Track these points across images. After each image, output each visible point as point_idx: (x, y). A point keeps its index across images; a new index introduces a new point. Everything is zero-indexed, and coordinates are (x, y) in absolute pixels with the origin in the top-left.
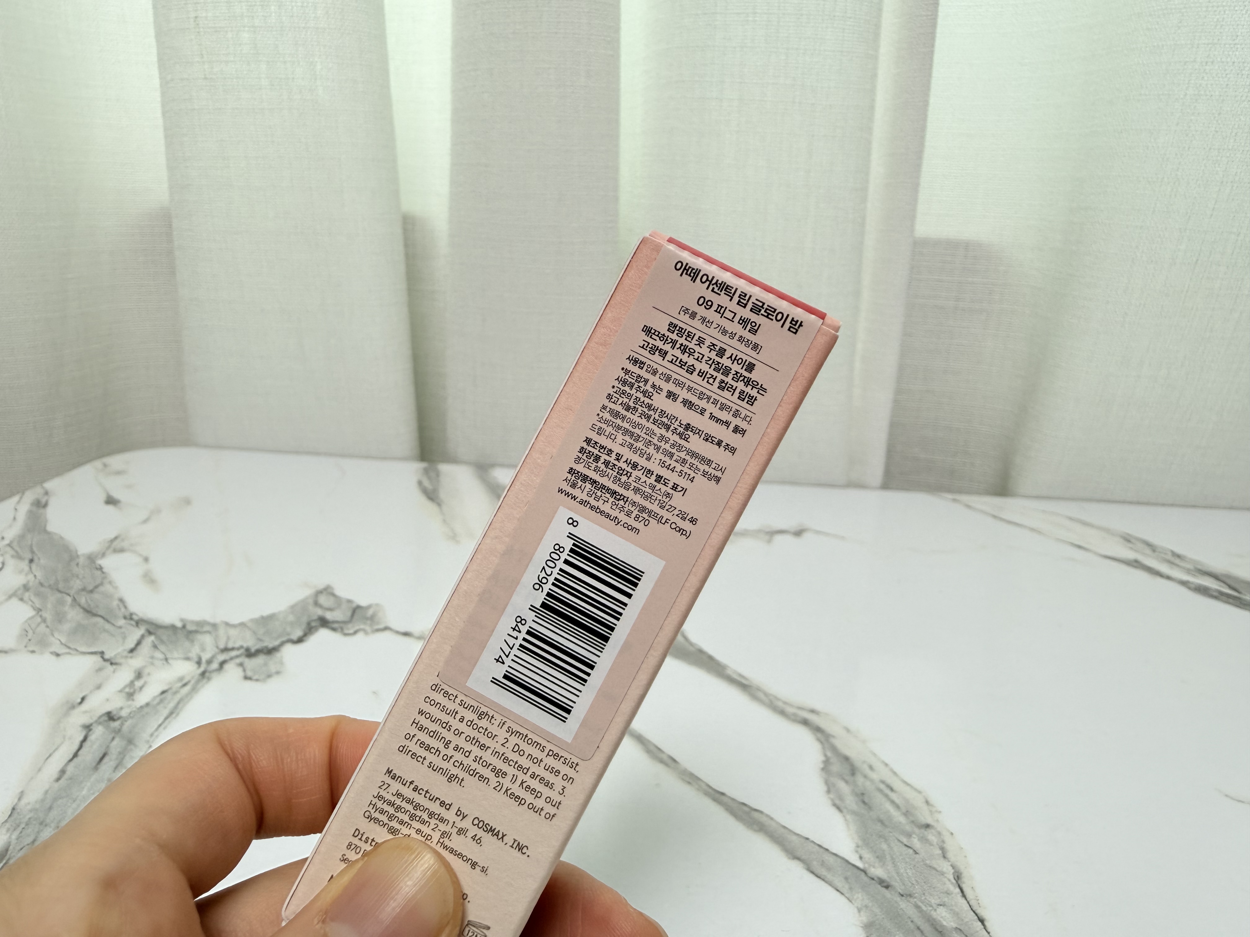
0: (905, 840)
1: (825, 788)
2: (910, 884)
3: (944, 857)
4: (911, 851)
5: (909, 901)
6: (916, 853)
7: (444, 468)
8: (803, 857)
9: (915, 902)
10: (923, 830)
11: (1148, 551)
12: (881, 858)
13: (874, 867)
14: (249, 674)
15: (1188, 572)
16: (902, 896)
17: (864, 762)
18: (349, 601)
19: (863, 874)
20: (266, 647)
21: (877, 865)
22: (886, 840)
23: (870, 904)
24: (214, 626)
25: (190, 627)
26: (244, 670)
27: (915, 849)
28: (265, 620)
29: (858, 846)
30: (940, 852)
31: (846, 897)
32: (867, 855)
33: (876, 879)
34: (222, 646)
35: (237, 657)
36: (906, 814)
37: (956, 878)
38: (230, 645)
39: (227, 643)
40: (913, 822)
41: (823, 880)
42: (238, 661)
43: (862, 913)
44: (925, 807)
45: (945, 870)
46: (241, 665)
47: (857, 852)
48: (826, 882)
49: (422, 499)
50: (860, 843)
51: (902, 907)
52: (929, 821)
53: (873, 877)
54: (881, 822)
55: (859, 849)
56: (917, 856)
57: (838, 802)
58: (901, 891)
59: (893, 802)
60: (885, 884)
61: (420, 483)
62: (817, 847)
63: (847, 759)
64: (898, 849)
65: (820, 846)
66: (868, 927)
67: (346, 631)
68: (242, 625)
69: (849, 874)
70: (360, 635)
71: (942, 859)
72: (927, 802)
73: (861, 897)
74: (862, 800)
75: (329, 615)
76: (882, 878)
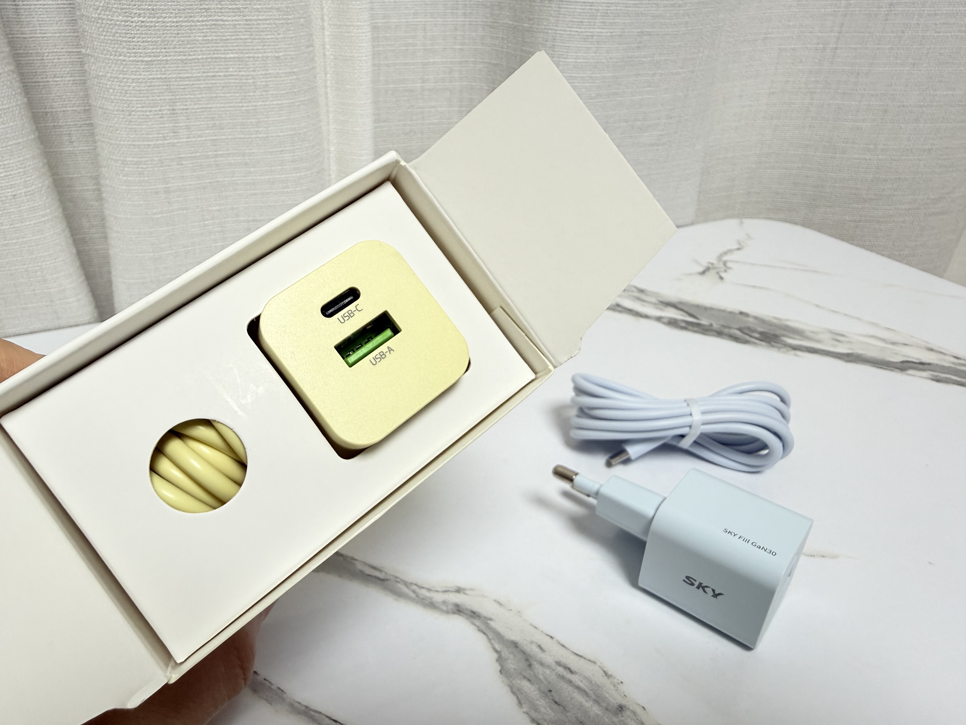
1: (515, 699)
15: (656, 306)
17: (532, 642)
40: (607, 709)
44: (607, 682)
59: (579, 688)
63: (515, 645)
72: (606, 673)
74: (552, 700)
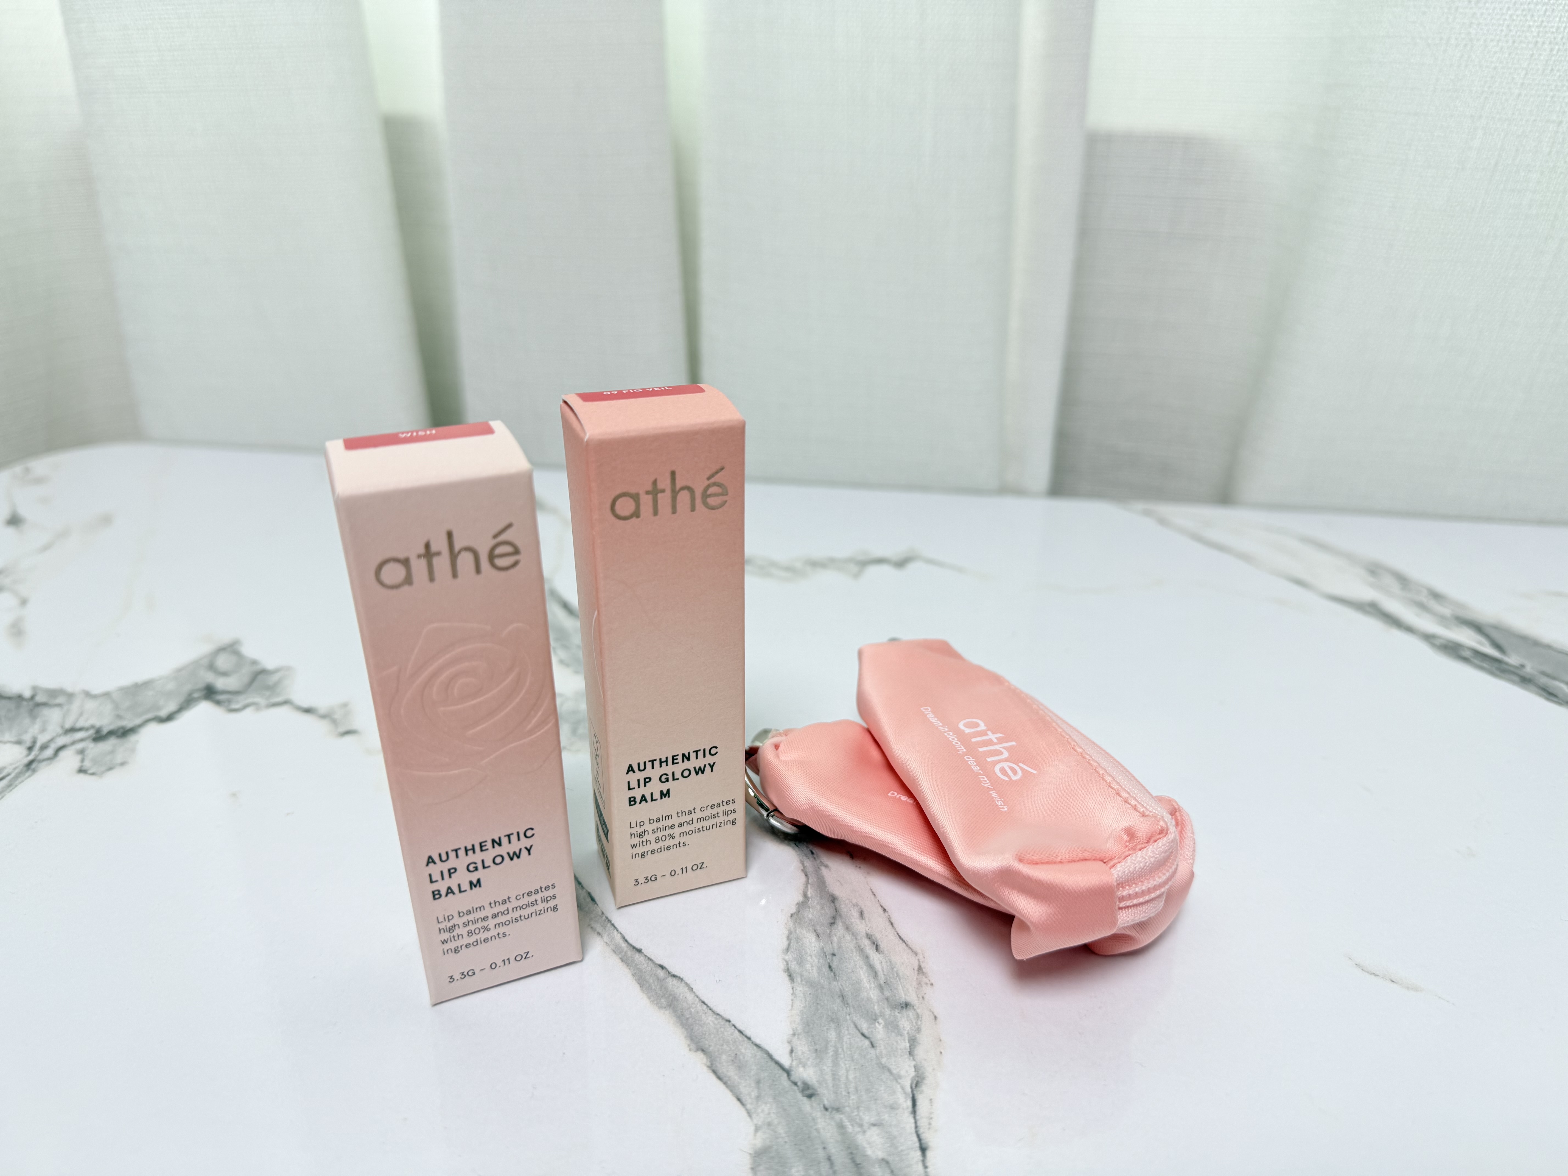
0: (864, 1026)
1: (785, 943)
2: (844, 1093)
3: (911, 1053)
4: (867, 1042)
5: (832, 1118)
6: (873, 1045)
8: (710, 1048)
9: (841, 1120)
10: (897, 1012)
11: (1395, 587)
12: (819, 1053)
13: (804, 1067)
14: (87, 764)
15: (1442, 620)
16: (826, 1109)
17: (855, 906)
18: (254, 662)
19: (785, 1075)
20: (123, 728)
21: (810, 1063)
22: (839, 1026)
23: (776, 1122)
24: (70, 696)
25: (39, 699)
26: (83, 760)
27: (873, 1040)
28: (137, 689)
29: (794, 1035)
30: (908, 1045)
31: (747, 1110)
32: (803, 1047)
33: (799, 1083)
34: (68, 725)
35: (82, 740)
36: (883, 986)
37: (914, 1086)
38: (78, 725)
39: (77, 720)
40: (887, 999)
41: (725, 1083)
42: (80, 746)
43: (759, 1134)
45: (903, 1073)
46: (82, 752)
47: (789, 1042)
48: (728, 1086)
50: (800, 1029)
51: (819, 1126)
53: (796, 1081)
54: (843, 997)
55: (794, 1038)
56: (872, 1051)
57: (793, 966)
58: (826, 1102)
59: (871, 967)
60: (809, 1092)
62: (737, 1033)
64: (849, 1038)
65: (740, 1032)
66: (759, 1156)
67: (234, 706)
68: (107, 695)
69: (766, 1074)
70: (249, 711)
71: (907, 1056)
72: (920, 969)
73: (767, 1110)
74: (829, 963)
75: (221, 683)
76: (810, 1083)
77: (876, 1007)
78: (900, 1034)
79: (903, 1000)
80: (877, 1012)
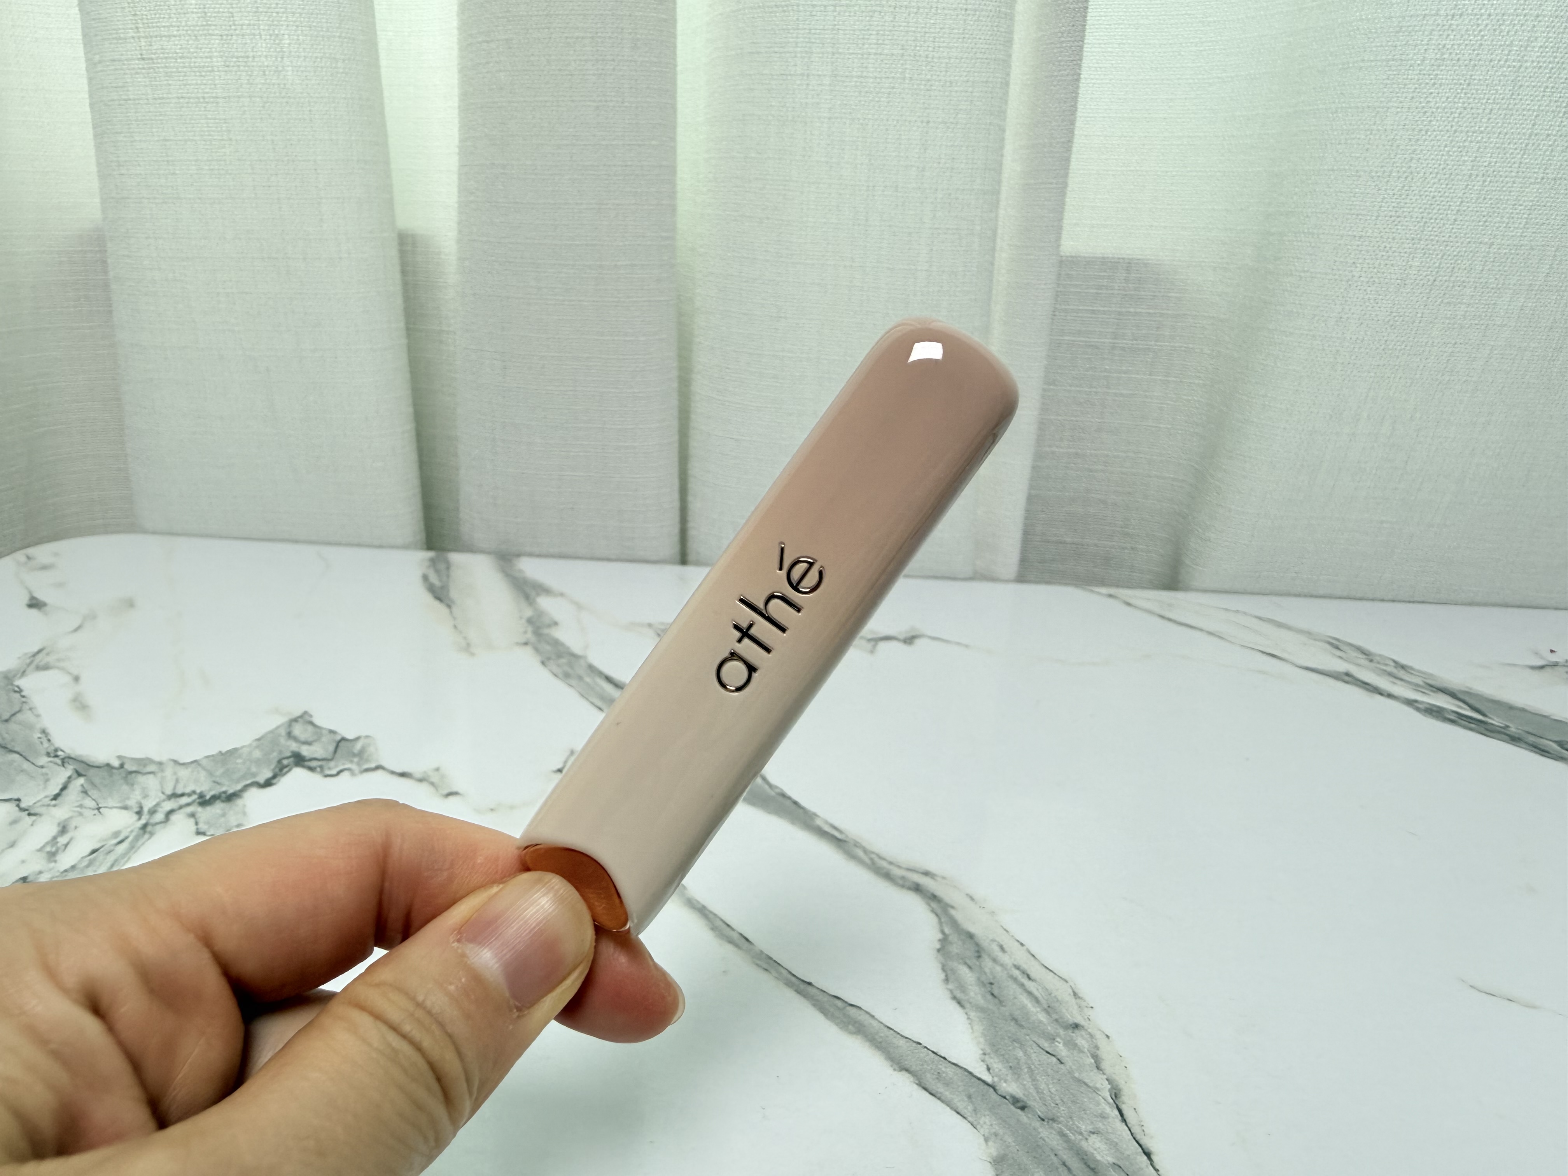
0: (1046, 1045)
1: (943, 975)
2: (1053, 1105)
3: (1098, 1068)
4: (1054, 1059)
5: (1051, 1127)
6: (1061, 1062)
7: (455, 557)
8: (913, 1068)
9: (1060, 1128)
10: (1070, 1032)
11: (1363, 661)
12: (1015, 1069)
13: (1005, 1082)
14: (202, 827)
15: (1416, 687)
16: (1043, 1120)
17: (994, 941)
18: (332, 732)
19: (992, 1090)
20: (225, 792)
21: (1009, 1078)
22: (1022, 1046)
23: (1001, 1131)
24: (160, 764)
25: (129, 767)
26: (197, 824)
27: (1059, 1057)
28: (225, 757)
29: (984, 1054)
30: (1093, 1061)
31: (969, 1122)
32: (997, 1065)
33: (1007, 1097)
34: (169, 792)
35: (188, 805)
36: (1049, 1010)
37: (1114, 1097)
38: (179, 791)
39: (176, 786)
40: (1056, 1020)
41: (939, 1099)
42: (190, 809)
43: (990, 1144)
44: (1072, 1001)
45: (1098, 1086)
46: (192, 815)
47: (983, 1061)
48: (943, 1101)
49: (427, 598)
50: (988, 1051)
51: (1042, 1135)
52: (1079, 1019)
53: (1004, 1095)
54: (1015, 1020)
55: (987, 1057)
56: (1063, 1067)
57: (958, 994)
58: (1040, 1113)
59: (1031, 995)
60: (1019, 1105)
61: (425, 578)
62: (933, 1055)
63: (970, 936)
64: (1038, 1057)
65: (935, 1053)
66: (998, 1162)
67: (328, 772)
68: (196, 763)
69: (972, 1090)
70: (345, 777)
71: (1095, 1070)
72: (1075, 994)
73: (987, 1121)
74: (990, 991)
75: (305, 751)
76: (1017, 1096)
77: (1049, 1028)
78: (1081, 1051)
79: (1071, 1021)
80: (1052, 1032)
